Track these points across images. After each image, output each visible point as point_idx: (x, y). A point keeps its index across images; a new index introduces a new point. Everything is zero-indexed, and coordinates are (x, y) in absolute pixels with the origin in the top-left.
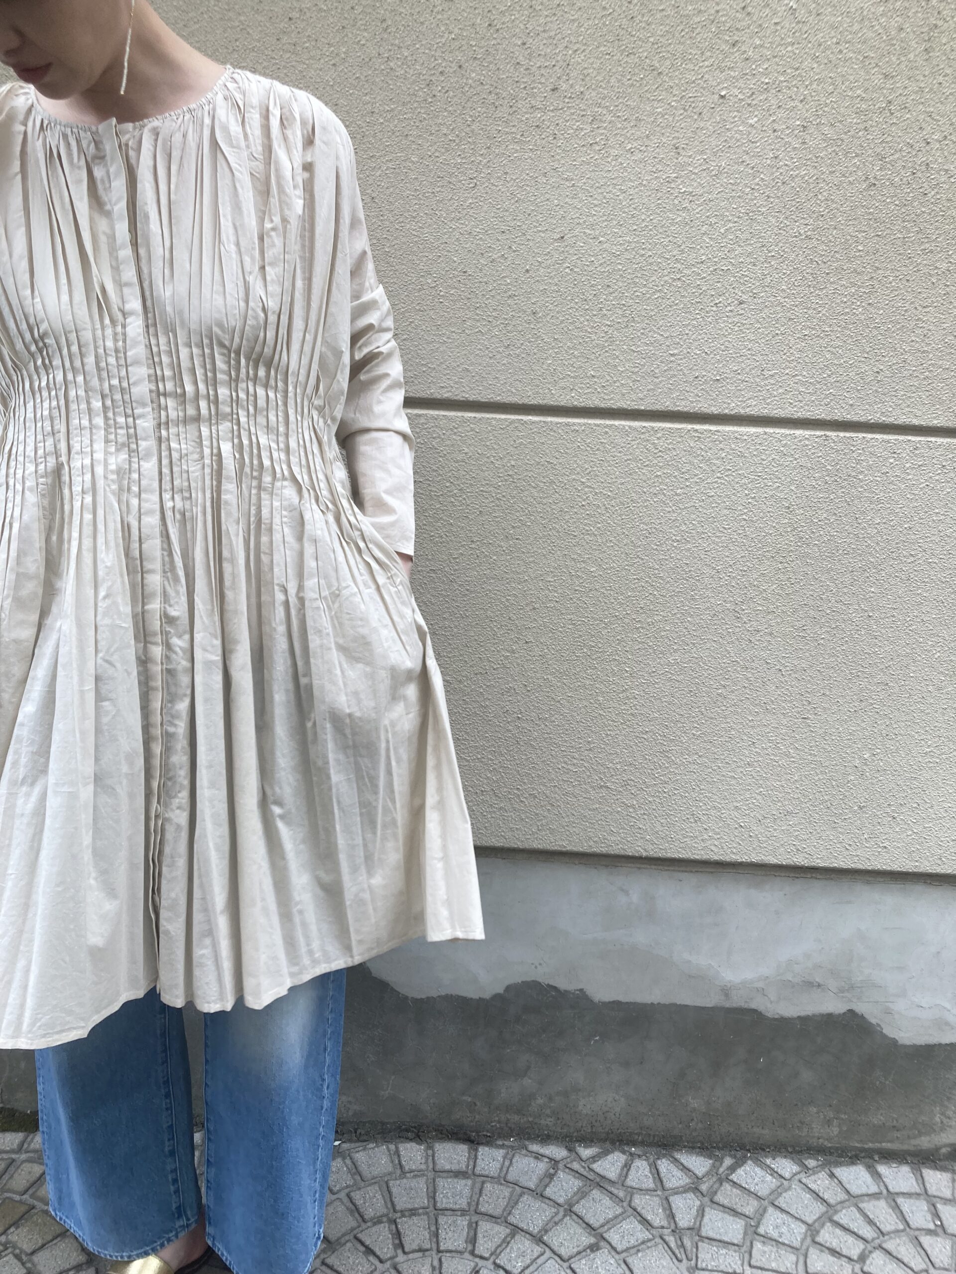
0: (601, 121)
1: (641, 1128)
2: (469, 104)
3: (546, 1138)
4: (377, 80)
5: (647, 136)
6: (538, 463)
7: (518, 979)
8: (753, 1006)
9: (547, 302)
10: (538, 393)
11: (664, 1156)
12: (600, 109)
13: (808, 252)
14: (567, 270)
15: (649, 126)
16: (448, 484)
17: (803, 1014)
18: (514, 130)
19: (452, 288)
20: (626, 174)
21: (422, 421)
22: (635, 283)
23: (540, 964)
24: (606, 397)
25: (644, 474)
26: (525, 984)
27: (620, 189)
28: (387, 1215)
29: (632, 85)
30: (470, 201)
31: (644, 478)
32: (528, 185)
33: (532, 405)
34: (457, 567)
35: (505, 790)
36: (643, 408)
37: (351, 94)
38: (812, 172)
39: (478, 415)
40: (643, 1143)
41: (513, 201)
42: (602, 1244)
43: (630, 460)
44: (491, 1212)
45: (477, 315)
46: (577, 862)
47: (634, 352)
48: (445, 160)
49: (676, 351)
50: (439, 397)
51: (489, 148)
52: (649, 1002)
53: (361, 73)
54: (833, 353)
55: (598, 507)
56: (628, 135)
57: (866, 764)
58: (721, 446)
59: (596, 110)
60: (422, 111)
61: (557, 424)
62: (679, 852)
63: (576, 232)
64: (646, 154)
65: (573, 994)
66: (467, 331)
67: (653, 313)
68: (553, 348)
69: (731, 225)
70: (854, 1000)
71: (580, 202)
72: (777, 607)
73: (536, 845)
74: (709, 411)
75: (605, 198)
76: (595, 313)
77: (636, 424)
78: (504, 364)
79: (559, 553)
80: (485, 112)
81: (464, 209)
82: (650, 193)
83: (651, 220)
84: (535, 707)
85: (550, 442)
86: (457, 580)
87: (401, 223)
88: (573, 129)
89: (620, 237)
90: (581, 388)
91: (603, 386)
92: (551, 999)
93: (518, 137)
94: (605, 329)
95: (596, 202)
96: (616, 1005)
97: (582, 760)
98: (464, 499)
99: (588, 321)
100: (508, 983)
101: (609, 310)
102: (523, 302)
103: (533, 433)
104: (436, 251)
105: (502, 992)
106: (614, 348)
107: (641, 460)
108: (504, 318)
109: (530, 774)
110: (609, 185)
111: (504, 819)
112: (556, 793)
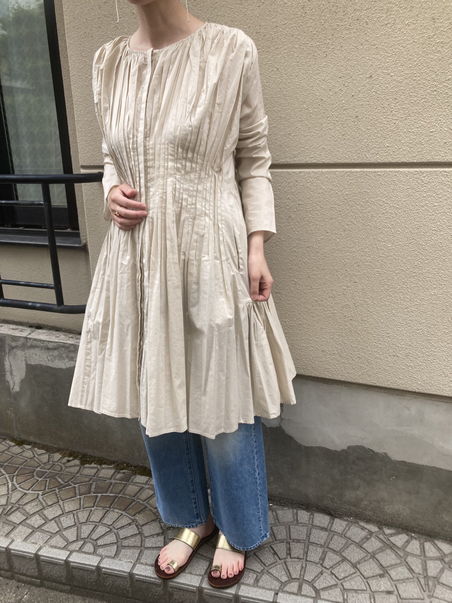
0: (391, 11)
1: (418, 525)
2: (323, 14)
3: (369, 521)
4: (279, 10)
5: (417, 15)
6: (360, 192)
7: (354, 444)
9: (363, 110)
10: (359, 157)
11: (430, 541)
12: (391, 5)
14: (374, 93)
15: (418, 10)
16: (315, 205)
18: (346, 23)
19: (316, 109)
20: (405, 37)
21: (303, 174)
22: (411, 96)
23: (365, 438)
25: (416, 196)
26: (357, 446)
27: (402, 46)
28: (286, 540)
30: (324, 64)
31: (417, 198)
32: (353, 51)
33: (356, 163)
34: (319, 245)
35: (345, 354)
36: (415, 161)
37: (267, 19)
39: (329, 170)
40: (418, 533)
41: (345, 61)
42: (386, 575)
43: (408, 189)
44: (334, 549)
45: (328, 120)
46: (382, 391)
47: (410, 132)
48: (311, 44)
49: (434, 130)
50: (310, 162)
51: (333, 35)
52: (421, 464)
53: (271, 8)
55: (392, 213)
56: (407, 16)
59: (389, 5)
60: (300, 22)
61: (370, 172)
62: (436, 391)
63: (378, 73)
64: (416, 25)
65: (381, 454)
66: (323, 129)
67: (420, 111)
68: (367, 134)
71: (380, 56)
73: (361, 381)
75: (394, 52)
76: (389, 114)
77: (412, 170)
78: (342, 144)
79: (371, 237)
80: (331, 17)
81: (321, 68)
82: (419, 46)
83: (420, 60)
84: (360, 315)
85: (366, 181)
86: (320, 251)
87: (290, 79)
88: (376, 18)
89: (402, 72)
90: (382, 153)
91: (394, 151)
92: (370, 455)
93: (348, 26)
94: (394, 121)
95: (389, 55)
96: (404, 463)
97: (384, 342)
98: (323, 212)
99: (385, 118)
100: (349, 445)
101: (396, 112)
102: (351, 112)
103: (357, 177)
104: (308, 91)
105: (346, 449)
106: (399, 131)
107: (415, 188)
108: (342, 121)
109: (357, 347)
110: (396, 45)
111: (345, 368)
112: (371, 357)
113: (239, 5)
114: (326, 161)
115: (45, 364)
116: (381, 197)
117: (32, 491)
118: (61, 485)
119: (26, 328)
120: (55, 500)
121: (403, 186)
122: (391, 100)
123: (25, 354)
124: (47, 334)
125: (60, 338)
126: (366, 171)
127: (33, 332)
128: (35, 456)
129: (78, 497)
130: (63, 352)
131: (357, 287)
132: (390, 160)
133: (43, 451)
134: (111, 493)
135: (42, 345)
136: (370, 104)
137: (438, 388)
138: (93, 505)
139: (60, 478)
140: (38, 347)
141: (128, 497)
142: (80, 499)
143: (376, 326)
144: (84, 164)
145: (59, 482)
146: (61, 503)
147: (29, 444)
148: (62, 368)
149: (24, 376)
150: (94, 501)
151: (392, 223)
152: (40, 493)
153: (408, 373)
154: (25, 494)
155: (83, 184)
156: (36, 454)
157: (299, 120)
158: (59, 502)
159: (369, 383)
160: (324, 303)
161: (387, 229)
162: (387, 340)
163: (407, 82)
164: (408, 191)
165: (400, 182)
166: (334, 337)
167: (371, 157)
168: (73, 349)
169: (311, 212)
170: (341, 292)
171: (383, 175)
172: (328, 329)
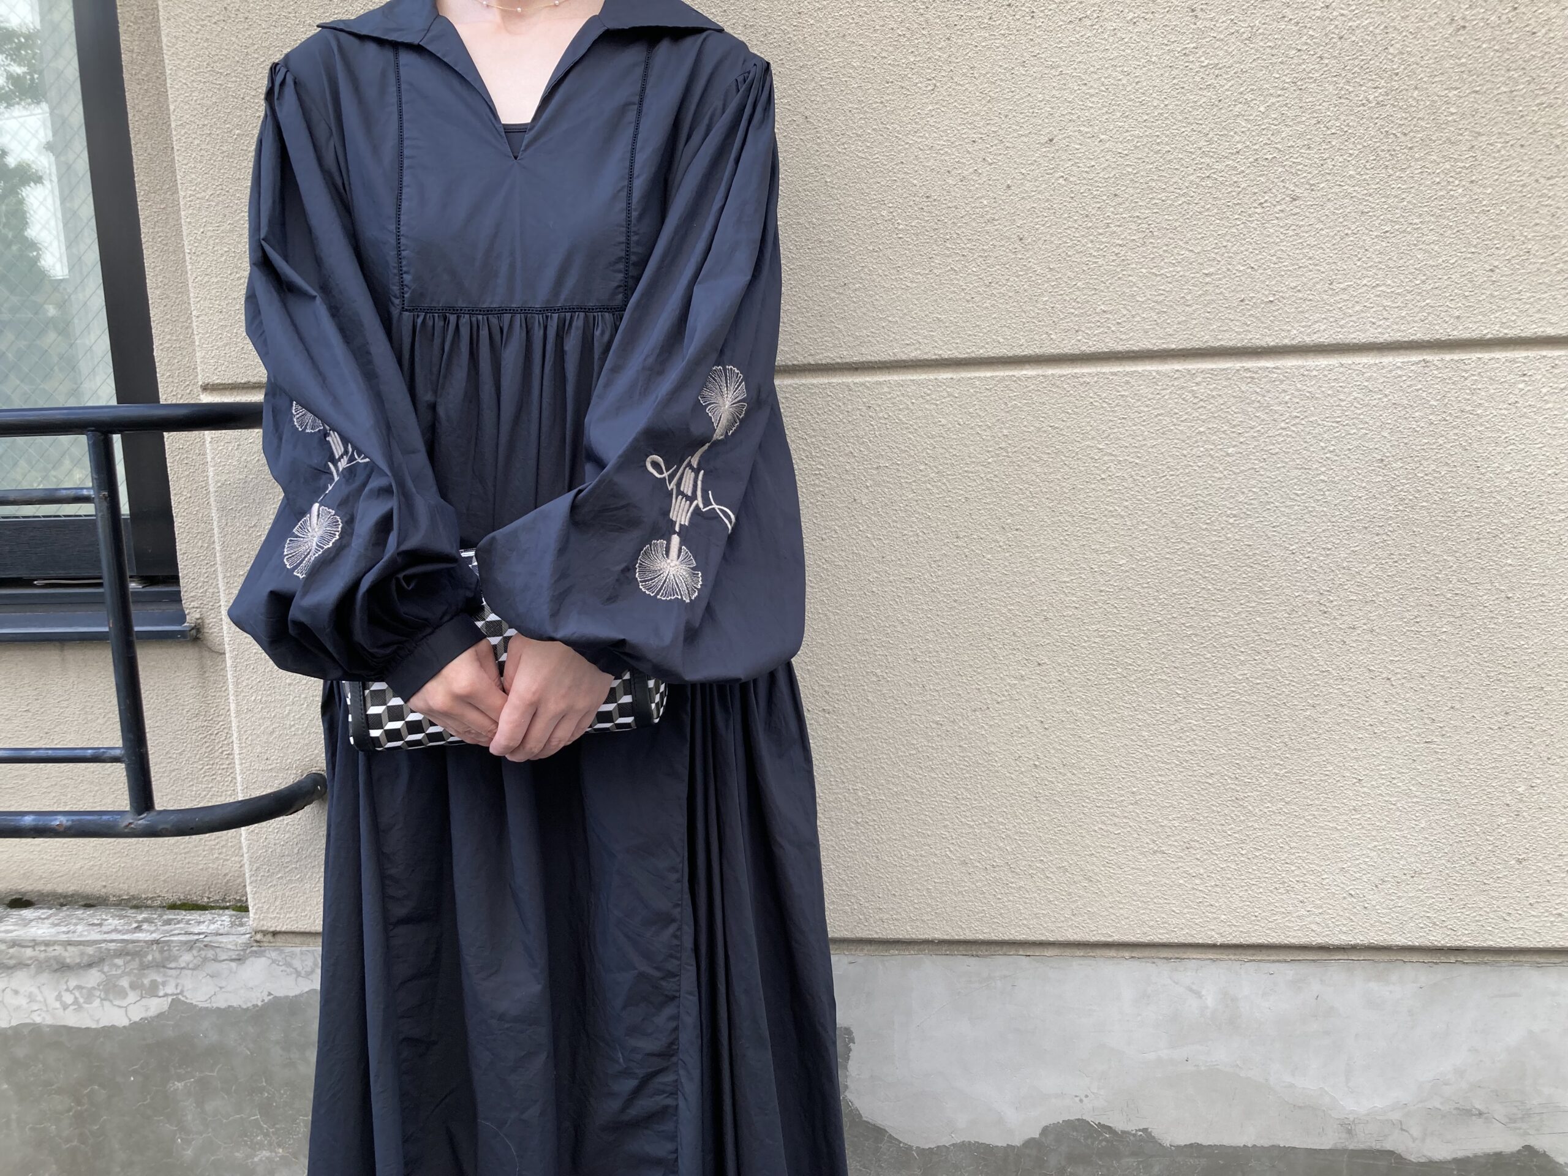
6: (1039, 429)
7: (1059, 1119)
8: (1388, 1146)
9: (1037, 223)
10: (1032, 340)
13: (1380, 122)
14: (1060, 181)
16: (922, 467)
17: (1460, 1154)
18: (979, 13)
19: (914, 219)
20: (1129, 51)
21: (885, 389)
22: (1151, 188)
23: (1087, 1096)
24: (1123, 337)
25: (1182, 431)
26: (1068, 1123)
27: (1122, 71)
30: (930, 107)
31: (1184, 437)
32: (1001, 80)
33: (1025, 356)
34: (940, 573)
35: (1024, 863)
36: (1173, 346)
38: (1378, 19)
39: (956, 375)
41: (984, 102)
43: (1161, 414)
45: (948, 248)
46: (1130, 955)
47: (1156, 275)
48: (895, 60)
49: (1212, 270)
50: (904, 357)
51: (949, 39)
54: (1426, 251)
55: (1124, 479)
57: (1521, 801)
58: (1283, 386)
61: (1060, 376)
62: (1267, 935)
63: (1068, 132)
64: (1153, 22)
65: (1134, 1135)
66: (935, 271)
67: (1177, 224)
68: (1048, 281)
69: (1274, 100)
70: (1532, 1132)
71: (1071, 93)
72: (1378, 594)
73: (1070, 935)
74: (1264, 344)
75: (1103, 84)
78: (986, 308)
79: (1074, 543)
81: (922, 118)
82: (1162, 72)
83: (1166, 105)
84: (1057, 750)
85: (1053, 401)
86: (941, 589)
87: (843, 144)
89: (1127, 131)
90: (1088, 328)
91: (1118, 323)
92: (1104, 1143)
93: (986, 21)
94: (1116, 250)
95: (1092, 91)
96: (1195, 1149)
97: (1125, 817)
98: (945, 484)
99: (1092, 242)
100: (1044, 1124)
101: (1119, 226)
102: (1005, 226)
103: (1030, 391)
104: (890, 174)
105: (1037, 1136)
106: (1129, 273)
107: (1176, 414)
108: (983, 250)
109: (1056, 841)
110: (1107, 68)
111: (1026, 903)
112: (1094, 864)
114: (946, 354)
115: (49, 1021)
116: (1093, 438)
121: (1146, 409)
122: (1105, 198)
124: (54, 920)
125: (105, 929)
126: (1053, 374)
130: (118, 972)
131: (1045, 676)
132: (1110, 345)
135: (42, 957)
136: (1052, 208)
137: (1272, 925)
140: (27, 966)
143: (1102, 779)
144: (215, 380)
151: (1126, 503)
153: (1194, 894)
157: (871, 248)
159: (1094, 935)
160: (961, 727)
161: (1112, 519)
162: (1134, 811)
163: (1140, 156)
164: (1160, 420)
165: (1139, 400)
166: (991, 819)
167: (1063, 340)
168: (157, 955)
169: (913, 487)
170: (1006, 693)
171: (1096, 382)
172: (976, 800)
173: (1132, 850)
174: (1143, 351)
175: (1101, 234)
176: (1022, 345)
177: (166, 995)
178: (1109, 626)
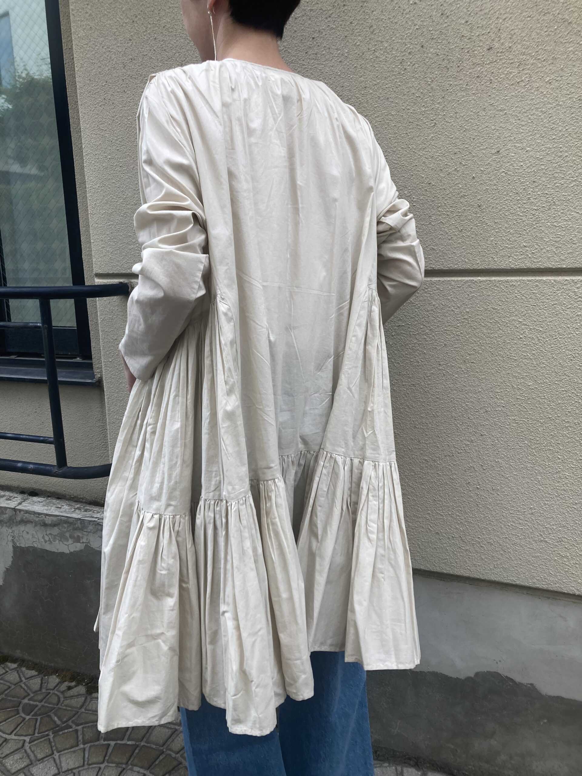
0: (525, 64)
2: (429, 70)
4: (368, 66)
5: (562, 69)
6: (486, 310)
7: (484, 669)
9: (489, 198)
10: (484, 261)
12: (524, 56)
14: (503, 174)
15: (563, 62)
16: (422, 327)
18: (461, 82)
19: (422, 195)
20: (546, 99)
22: (555, 178)
23: (500, 661)
25: (567, 314)
26: (489, 673)
27: (542, 111)
29: (549, 35)
30: (432, 135)
31: (569, 317)
32: (472, 119)
33: (480, 269)
34: (429, 383)
35: (470, 537)
36: (564, 266)
37: (351, 78)
39: (442, 279)
41: (461, 131)
43: (556, 304)
45: (439, 211)
46: (524, 593)
47: (556, 226)
48: (414, 110)
51: (443, 98)
53: (357, 64)
55: (533, 339)
56: (547, 71)
59: (521, 57)
60: (398, 81)
61: (499, 281)
63: (509, 147)
64: (561, 82)
65: (526, 686)
67: (569, 198)
68: (494, 229)
71: (511, 125)
73: (493, 578)
75: (530, 119)
76: (525, 202)
77: (559, 278)
78: (459, 243)
79: (504, 372)
80: (440, 74)
81: (428, 141)
82: (565, 110)
83: (567, 130)
84: (490, 481)
85: (494, 294)
86: (430, 391)
88: (504, 74)
89: (543, 145)
90: (516, 255)
91: (533, 253)
92: (509, 687)
93: (464, 86)
94: (533, 212)
95: (523, 123)
96: (559, 699)
97: (526, 520)
98: (433, 336)
99: (519, 208)
100: (477, 670)
101: (535, 199)
102: (471, 199)
103: (482, 289)
104: (410, 172)
105: (473, 676)
106: (540, 225)
107: (564, 304)
108: (458, 212)
109: (487, 528)
110: (533, 109)
111: (469, 558)
112: (507, 543)
113: (313, 61)
115: (40, 547)
116: (516, 315)
117: (15, 735)
118: (58, 726)
119: (16, 495)
120: (48, 751)
121: (547, 301)
122: (528, 183)
123: (13, 532)
124: (44, 503)
125: (61, 510)
126: (495, 280)
127: (25, 500)
128: (21, 681)
129: (82, 746)
130: (65, 530)
131: (484, 441)
132: (528, 264)
133: (34, 673)
134: (129, 739)
135: (37, 519)
136: (497, 189)
138: (102, 760)
139: (56, 715)
140: (32, 522)
141: (154, 747)
142: (84, 749)
143: (514, 499)
144: (100, 272)
145: (55, 722)
146: (56, 756)
147: (14, 661)
148: (63, 552)
149: (10, 563)
150: (104, 754)
151: (534, 352)
152: (27, 739)
153: (563, 566)
154: (6, 740)
155: (97, 298)
156: (24, 677)
158: (53, 754)
159: (506, 580)
160: (438, 464)
161: (525, 360)
162: (531, 518)
163: (549, 159)
164: (555, 307)
165: (543, 296)
166: (453, 513)
167: (501, 261)
168: (79, 525)
169: (417, 337)
170: (463, 448)
171: (519, 285)
172: (445, 502)
173: (529, 538)
174: (547, 269)
175: (525, 203)
176: (478, 264)
177: (83, 543)
178: (522, 418)
